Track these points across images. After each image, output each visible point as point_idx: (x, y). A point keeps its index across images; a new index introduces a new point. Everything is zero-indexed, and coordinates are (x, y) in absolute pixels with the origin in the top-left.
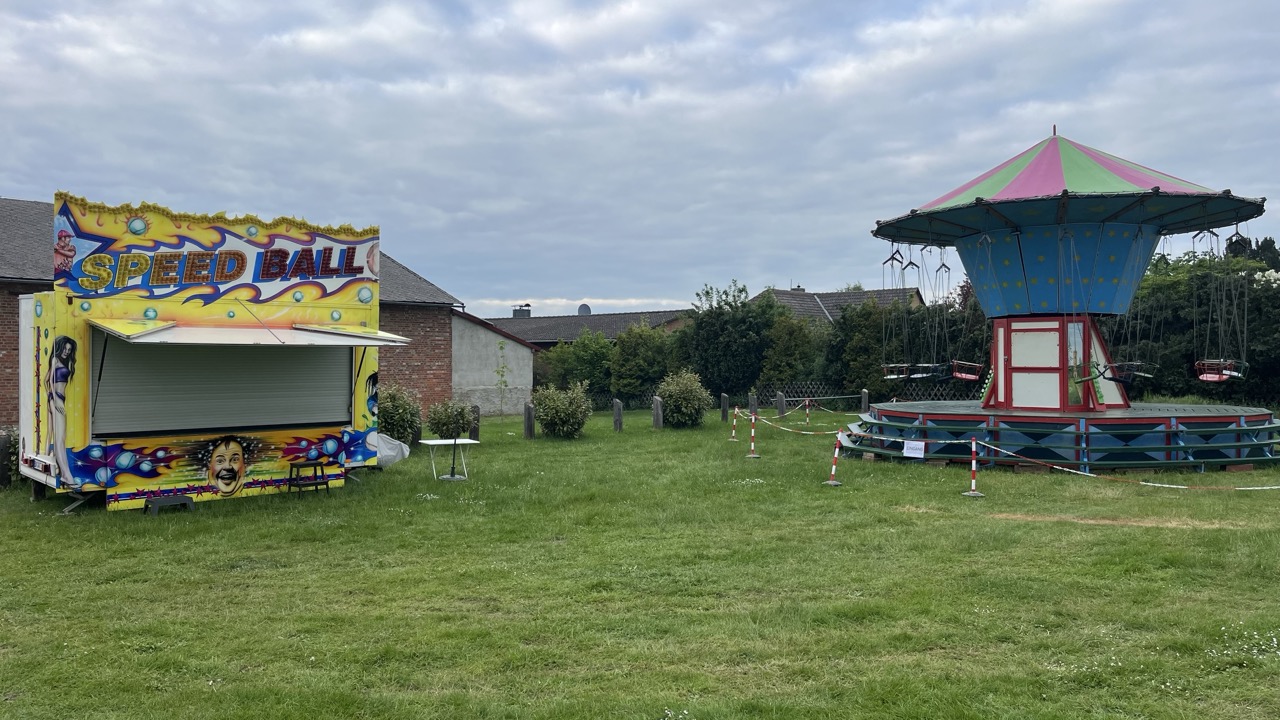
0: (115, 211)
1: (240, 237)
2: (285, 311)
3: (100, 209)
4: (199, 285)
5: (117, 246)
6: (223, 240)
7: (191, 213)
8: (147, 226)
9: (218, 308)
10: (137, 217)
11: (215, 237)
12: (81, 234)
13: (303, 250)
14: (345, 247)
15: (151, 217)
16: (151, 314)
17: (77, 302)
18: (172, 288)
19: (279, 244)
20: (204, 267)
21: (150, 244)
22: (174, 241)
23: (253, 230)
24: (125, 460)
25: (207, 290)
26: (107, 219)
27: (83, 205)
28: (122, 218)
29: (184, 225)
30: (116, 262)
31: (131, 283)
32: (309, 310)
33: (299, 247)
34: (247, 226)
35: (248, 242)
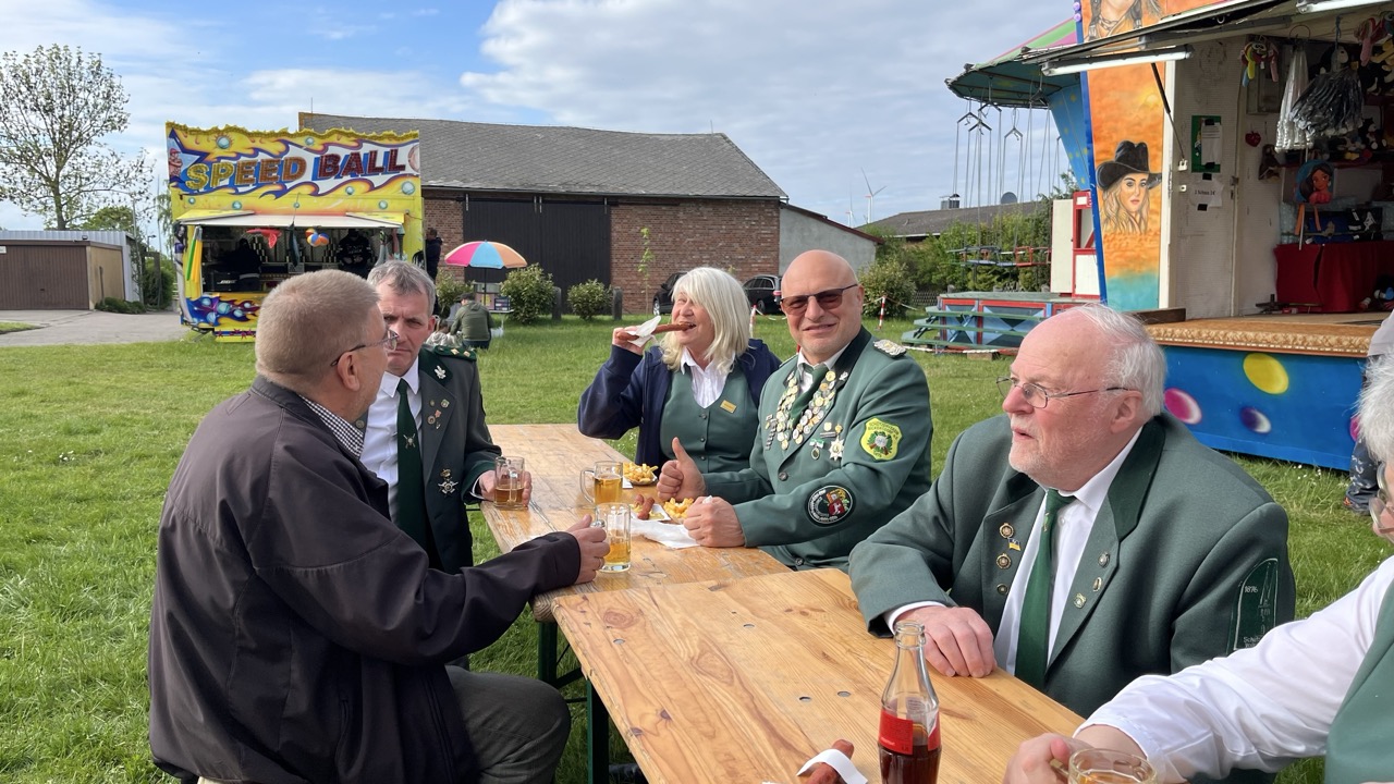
0: (206, 133)
1: (300, 147)
2: (340, 201)
3: (197, 132)
4: (271, 184)
5: (210, 158)
6: (287, 150)
7: (262, 131)
8: (230, 142)
9: (286, 201)
10: (223, 136)
11: (281, 147)
12: (185, 151)
13: (352, 154)
14: (388, 149)
15: (234, 136)
16: (237, 206)
17: (186, 198)
19: (332, 150)
20: (274, 170)
21: (234, 155)
22: (251, 152)
23: (310, 140)
24: (223, 308)
25: (277, 188)
26: (203, 138)
27: (185, 129)
28: (212, 137)
29: (257, 139)
30: (211, 169)
31: (222, 184)
32: (360, 201)
33: (349, 152)
34: (306, 137)
35: (307, 150)
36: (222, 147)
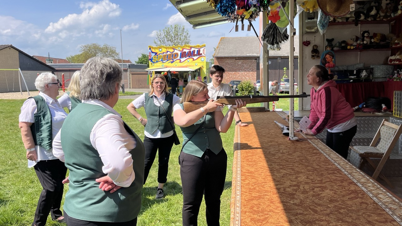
1: (177, 50)
2: (186, 64)
4: (170, 60)
5: (157, 54)
6: (174, 51)
8: (162, 50)
9: (174, 64)
10: (160, 48)
12: (153, 53)
14: (198, 49)
15: (163, 48)
16: (163, 66)
17: (152, 64)
18: (166, 61)
19: (184, 50)
20: (171, 56)
21: (162, 53)
22: (166, 52)
23: (179, 48)
25: (172, 61)
26: (156, 49)
27: (153, 47)
28: (158, 49)
29: (168, 49)
30: (158, 57)
31: (160, 60)
32: (191, 64)
33: (188, 51)
35: (179, 51)
36: (160, 51)
